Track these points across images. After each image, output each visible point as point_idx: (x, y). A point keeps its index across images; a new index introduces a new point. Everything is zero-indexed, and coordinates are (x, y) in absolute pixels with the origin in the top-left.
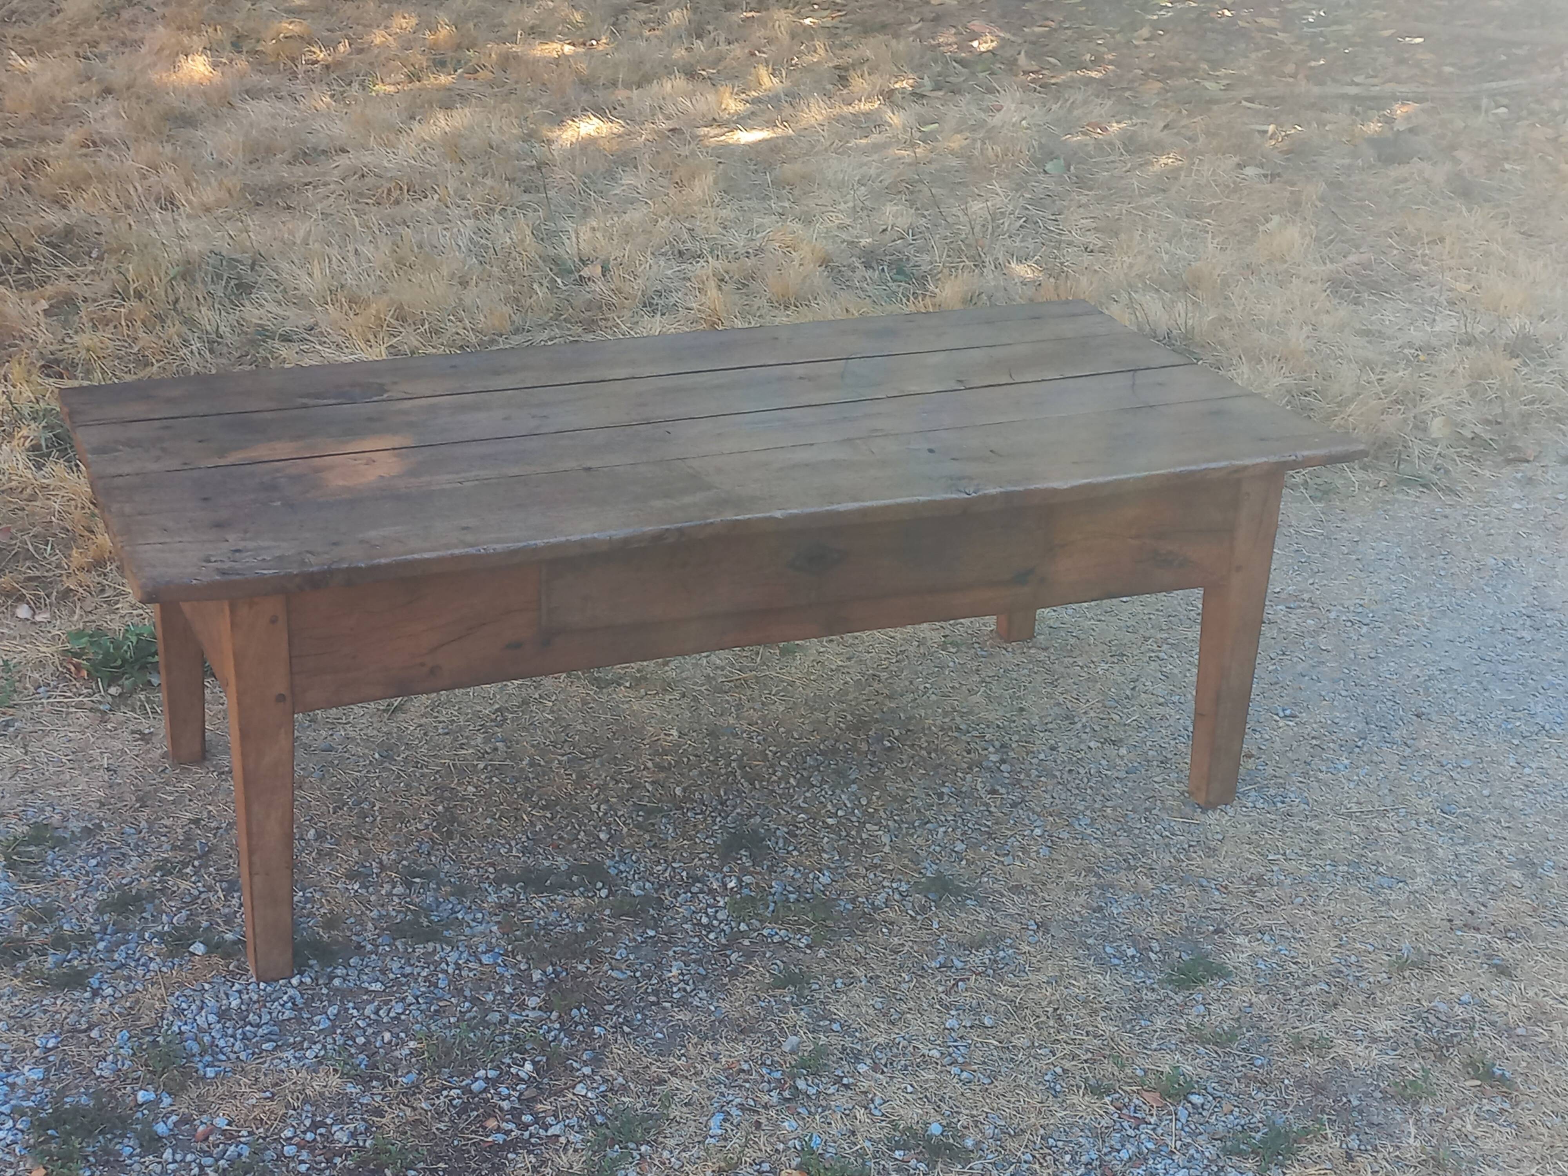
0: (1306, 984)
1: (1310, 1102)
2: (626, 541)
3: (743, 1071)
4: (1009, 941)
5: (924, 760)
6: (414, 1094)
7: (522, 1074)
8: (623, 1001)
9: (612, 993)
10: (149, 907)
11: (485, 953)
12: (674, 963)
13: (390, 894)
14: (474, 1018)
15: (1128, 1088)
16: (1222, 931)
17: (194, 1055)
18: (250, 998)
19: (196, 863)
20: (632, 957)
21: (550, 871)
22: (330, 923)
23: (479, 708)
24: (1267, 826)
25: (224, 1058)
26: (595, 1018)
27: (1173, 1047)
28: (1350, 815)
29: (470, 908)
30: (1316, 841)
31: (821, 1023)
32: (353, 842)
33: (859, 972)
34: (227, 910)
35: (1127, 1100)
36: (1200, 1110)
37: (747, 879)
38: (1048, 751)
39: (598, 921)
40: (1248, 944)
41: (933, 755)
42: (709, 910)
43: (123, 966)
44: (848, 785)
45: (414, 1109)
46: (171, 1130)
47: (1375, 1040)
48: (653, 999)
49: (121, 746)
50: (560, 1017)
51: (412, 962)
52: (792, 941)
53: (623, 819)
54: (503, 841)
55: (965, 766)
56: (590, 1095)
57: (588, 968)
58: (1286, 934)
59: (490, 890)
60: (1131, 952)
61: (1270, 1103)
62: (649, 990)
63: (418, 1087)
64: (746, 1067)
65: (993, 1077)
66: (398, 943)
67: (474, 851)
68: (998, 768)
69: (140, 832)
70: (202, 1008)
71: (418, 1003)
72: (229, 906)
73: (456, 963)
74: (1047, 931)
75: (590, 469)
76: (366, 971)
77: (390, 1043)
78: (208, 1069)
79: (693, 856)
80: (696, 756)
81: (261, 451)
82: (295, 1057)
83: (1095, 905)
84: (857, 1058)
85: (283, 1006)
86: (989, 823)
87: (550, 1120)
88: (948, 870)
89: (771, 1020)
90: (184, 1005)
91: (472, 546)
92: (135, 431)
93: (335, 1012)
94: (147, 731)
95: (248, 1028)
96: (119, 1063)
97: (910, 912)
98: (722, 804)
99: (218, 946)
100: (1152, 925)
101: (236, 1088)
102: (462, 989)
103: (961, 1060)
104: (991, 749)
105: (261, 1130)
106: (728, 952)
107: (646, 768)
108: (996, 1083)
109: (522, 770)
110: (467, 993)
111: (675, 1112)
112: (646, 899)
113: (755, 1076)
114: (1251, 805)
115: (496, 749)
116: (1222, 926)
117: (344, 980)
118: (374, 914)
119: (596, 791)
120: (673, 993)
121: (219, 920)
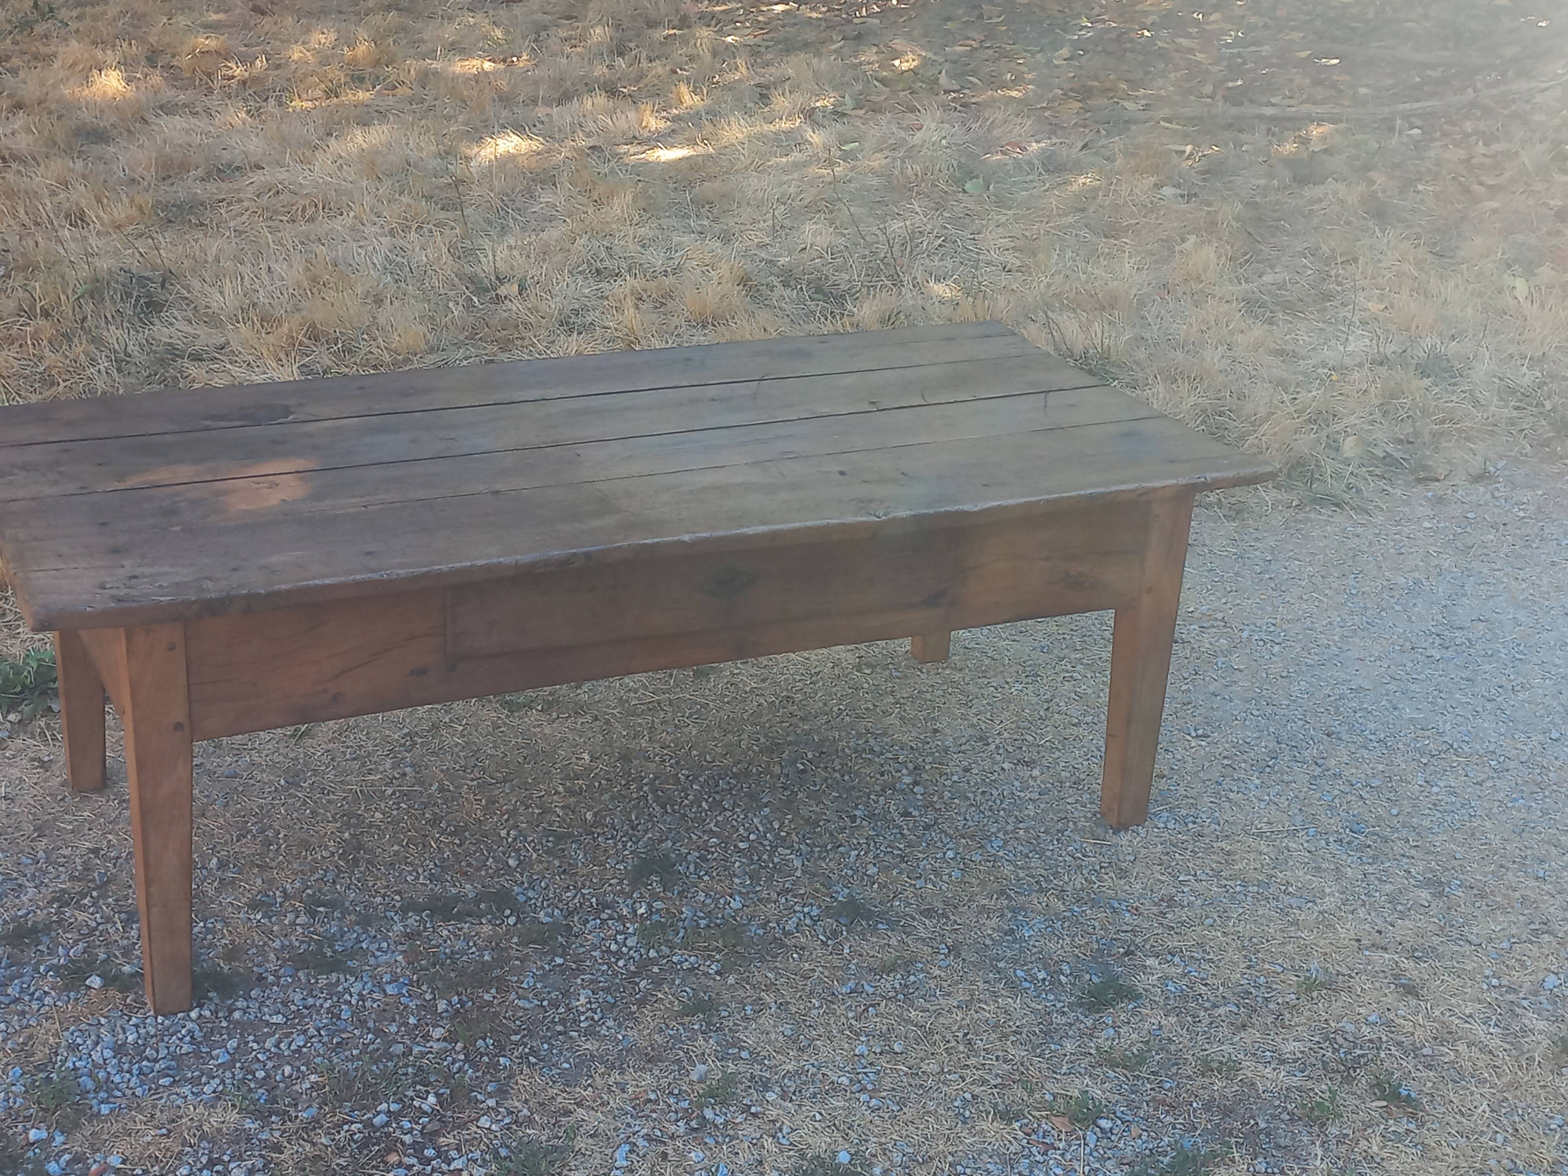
0: (1215, 1006)
1: (1218, 1125)
2: (532, 566)
3: (650, 1101)
4: (921, 965)
5: (838, 782)
6: (314, 1128)
7: (425, 1107)
8: (529, 1031)
9: (518, 1023)
10: (45, 939)
11: (390, 983)
12: (582, 991)
13: (293, 924)
14: (378, 1050)
15: (1037, 1114)
16: (1132, 953)
17: (88, 1092)
18: (148, 1033)
19: (95, 894)
20: (539, 985)
21: (457, 898)
22: (231, 954)
23: (387, 733)
24: (1177, 847)
25: (119, 1094)
26: (501, 1050)
27: (1083, 1071)
28: (1260, 835)
29: (375, 937)
30: (1227, 861)
31: (730, 1051)
32: (256, 871)
33: (769, 998)
34: (125, 942)
35: (1035, 1125)
36: (1109, 1135)
37: (658, 905)
38: (961, 773)
39: (505, 949)
40: (1158, 967)
41: (846, 778)
42: (618, 937)
43: (16, 1000)
44: (760, 809)
45: (314, 1144)
46: (63, 1169)
47: (1282, 1062)
48: (559, 1028)
49: (19, 775)
50: (465, 1048)
51: (314, 993)
52: (701, 968)
53: (532, 844)
54: (410, 869)
55: (878, 788)
56: (494, 1127)
57: (494, 997)
58: (1196, 955)
59: (395, 918)
60: (1041, 975)
61: (1178, 1126)
62: (556, 1020)
63: (318, 1122)
64: (653, 1097)
65: (902, 1103)
66: (301, 974)
67: (380, 879)
68: (912, 790)
69: (38, 863)
70: (97, 1043)
71: (320, 1035)
72: (128, 938)
73: (360, 994)
74: (958, 955)
75: (497, 492)
76: (268, 1002)
77: (290, 1076)
78: (103, 1106)
79: (603, 882)
80: (608, 780)
81: (163, 475)
82: (192, 1092)
83: (1007, 927)
84: (766, 1086)
85: (181, 1040)
86: (901, 846)
87: (453, 1154)
88: (859, 894)
89: (680, 1048)
90: (79, 1041)
91: (373, 571)
92: (33, 454)
93: (235, 1045)
94: (46, 759)
95: (144, 1063)
96: (11, 1100)
97: (821, 937)
98: (633, 828)
99: (115, 978)
100: (1062, 947)
101: (130, 1125)
102: (365, 1020)
103: (870, 1087)
104: (904, 771)
105: (156, 1168)
106: (637, 980)
107: (557, 793)
108: (905, 1110)
109: (430, 796)
110: (371, 1024)
111: (581, 1143)
112: (555, 927)
113: (662, 1105)
114: (1163, 825)
115: (405, 775)
116: (1132, 948)
117: (245, 1013)
118: (277, 944)
119: (506, 817)
120: (580, 1022)
121: (117, 953)
